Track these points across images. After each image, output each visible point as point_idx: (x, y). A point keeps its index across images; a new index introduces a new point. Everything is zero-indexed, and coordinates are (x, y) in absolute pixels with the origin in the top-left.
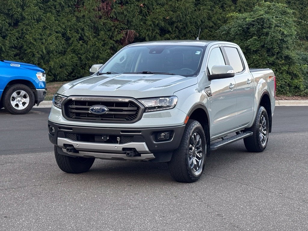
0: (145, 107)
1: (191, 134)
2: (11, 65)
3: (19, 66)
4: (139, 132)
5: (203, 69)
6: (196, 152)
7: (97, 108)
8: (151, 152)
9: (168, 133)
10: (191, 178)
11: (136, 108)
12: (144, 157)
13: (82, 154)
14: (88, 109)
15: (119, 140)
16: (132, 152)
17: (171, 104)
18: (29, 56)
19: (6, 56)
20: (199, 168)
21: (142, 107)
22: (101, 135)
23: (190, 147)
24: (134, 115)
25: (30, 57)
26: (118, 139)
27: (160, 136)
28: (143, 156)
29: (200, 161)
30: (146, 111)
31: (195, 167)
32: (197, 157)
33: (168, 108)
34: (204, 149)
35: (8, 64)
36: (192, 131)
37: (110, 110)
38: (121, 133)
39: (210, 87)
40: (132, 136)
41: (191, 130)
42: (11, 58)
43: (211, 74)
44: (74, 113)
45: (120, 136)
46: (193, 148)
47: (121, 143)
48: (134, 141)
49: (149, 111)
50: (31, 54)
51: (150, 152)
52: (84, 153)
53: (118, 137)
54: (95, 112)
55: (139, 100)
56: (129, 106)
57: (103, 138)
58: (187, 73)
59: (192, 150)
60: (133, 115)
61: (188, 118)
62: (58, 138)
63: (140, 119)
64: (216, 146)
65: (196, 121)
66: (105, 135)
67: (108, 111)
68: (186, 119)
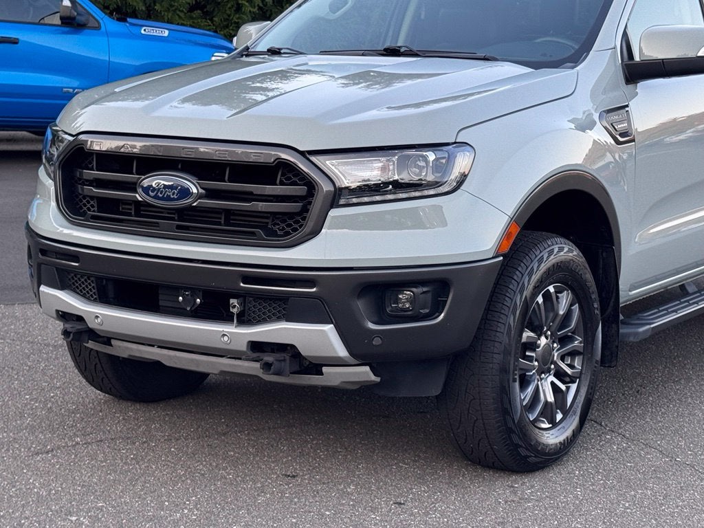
0: (338, 184)
1: (527, 293)
2: (143, 32)
3: (166, 33)
4: (309, 282)
5: (608, 39)
6: (556, 354)
7: (163, 182)
8: (357, 362)
9: (425, 289)
10: (527, 457)
11: (300, 190)
12: (332, 376)
13: (122, 349)
14: (132, 187)
15: (235, 311)
16: (284, 360)
17: (443, 176)
18: (227, 9)
19: (168, 10)
20: (566, 413)
21: (326, 187)
22: (176, 289)
23: (524, 340)
24: (299, 214)
25: (228, 12)
26: (234, 307)
27: (397, 301)
28: (329, 374)
29: (574, 387)
30: (342, 202)
31: (548, 412)
32: (560, 375)
33: (432, 192)
34: (589, 341)
35: (133, 29)
36: (535, 277)
37: (211, 194)
38: (242, 284)
39: (627, 106)
40: (283, 298)
41: (530, 275)
42: (182, 15)
43: (637, 58)
44: (92, 198)
45: (242, 295)
46: (543, 341)
47: (244, 320)
48: (289, 319)
49: (355, 200)
50: (233, 6)
51: (354, 361)
52: (127, 348)
53: (234, 297)
54: (156, 197)
55: (313, 158)
56: (278, 182)
57: (181, 298)
58: (545, 55)
59: (534, 350)
60: (291, 215)
61: (516, 231)
62: (43, 288)
63: (315, 232)
64: (648, 327)
65: (559, 240)
66: (186, 289)
67: (200, 196)
68: (507, 234)
